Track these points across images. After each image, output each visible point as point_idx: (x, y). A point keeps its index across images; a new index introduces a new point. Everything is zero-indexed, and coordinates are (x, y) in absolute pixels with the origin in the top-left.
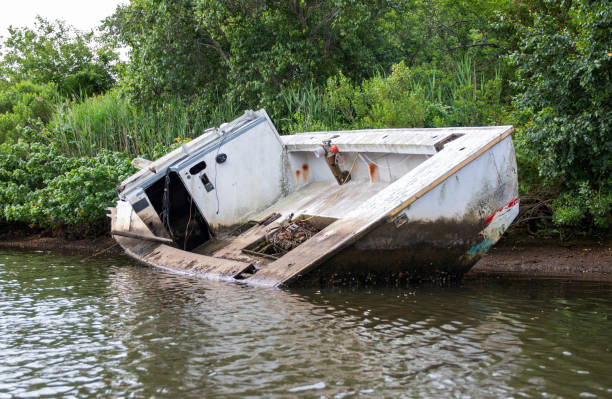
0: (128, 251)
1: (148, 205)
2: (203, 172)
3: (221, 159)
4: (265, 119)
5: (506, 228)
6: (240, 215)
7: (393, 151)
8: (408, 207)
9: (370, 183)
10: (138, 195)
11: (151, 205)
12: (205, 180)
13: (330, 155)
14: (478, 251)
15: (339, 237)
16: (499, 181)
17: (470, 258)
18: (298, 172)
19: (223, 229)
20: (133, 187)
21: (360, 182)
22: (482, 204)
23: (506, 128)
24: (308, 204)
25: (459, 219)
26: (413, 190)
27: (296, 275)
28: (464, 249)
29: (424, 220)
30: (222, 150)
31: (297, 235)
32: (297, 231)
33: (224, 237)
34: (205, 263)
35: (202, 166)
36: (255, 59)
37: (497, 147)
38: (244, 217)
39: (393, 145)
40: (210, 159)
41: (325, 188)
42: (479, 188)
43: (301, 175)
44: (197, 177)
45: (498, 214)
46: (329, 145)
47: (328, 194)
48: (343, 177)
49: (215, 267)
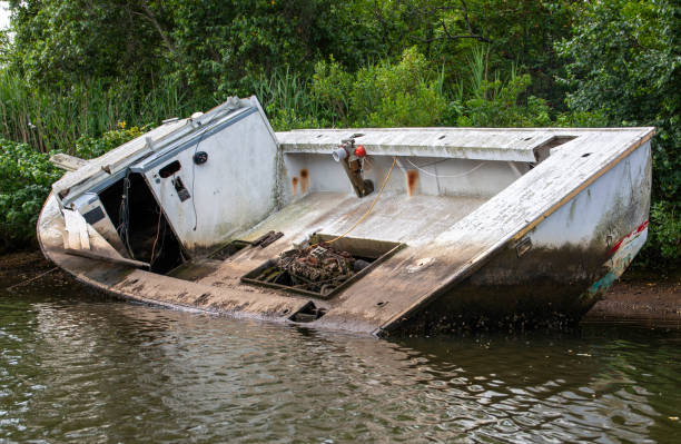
0: (81, 277)
1: (103, 216)
2: (177, 174)
3: (200, 159)
4: (257, 109)
5: (632, 258)
6: (222, 233)
7: (460, 155)
8: (534, 229)
9: (408, 197)
10: (91, 202)
11: (107, 216)
12: (179, 186)
13: (353, 159)
14: (600, 287)
15: (444, 269)
16: (632, 199)
17: (591, 296)
18: (295, 180)
19: (200, 250)
20: (79, 191)
21: (389, 195)
22: (610, 227)
23: (647, 131)
24: (320, 220)
25: (585, 247)
26: (536, 208)
27: (400, 319)
28: (586, 284)
29: (549, 246)
30: (203, 147)
31: (326, 261)
32: (325, 256)
33: (202, 261)
34: (226, 297)
35: (175, 167)
36: (208, 34)
37: (635, 155)
38: (228, 234)
39: (460, 149)
40: (186, 158)
41: (340, 201)
42: (609, 207)
43: (299, 184)
44: (169, 181)
45: (626, 240)
46: (353, 146)
47: (347, 209)
48: (364, 188)
49: (247, 304)
